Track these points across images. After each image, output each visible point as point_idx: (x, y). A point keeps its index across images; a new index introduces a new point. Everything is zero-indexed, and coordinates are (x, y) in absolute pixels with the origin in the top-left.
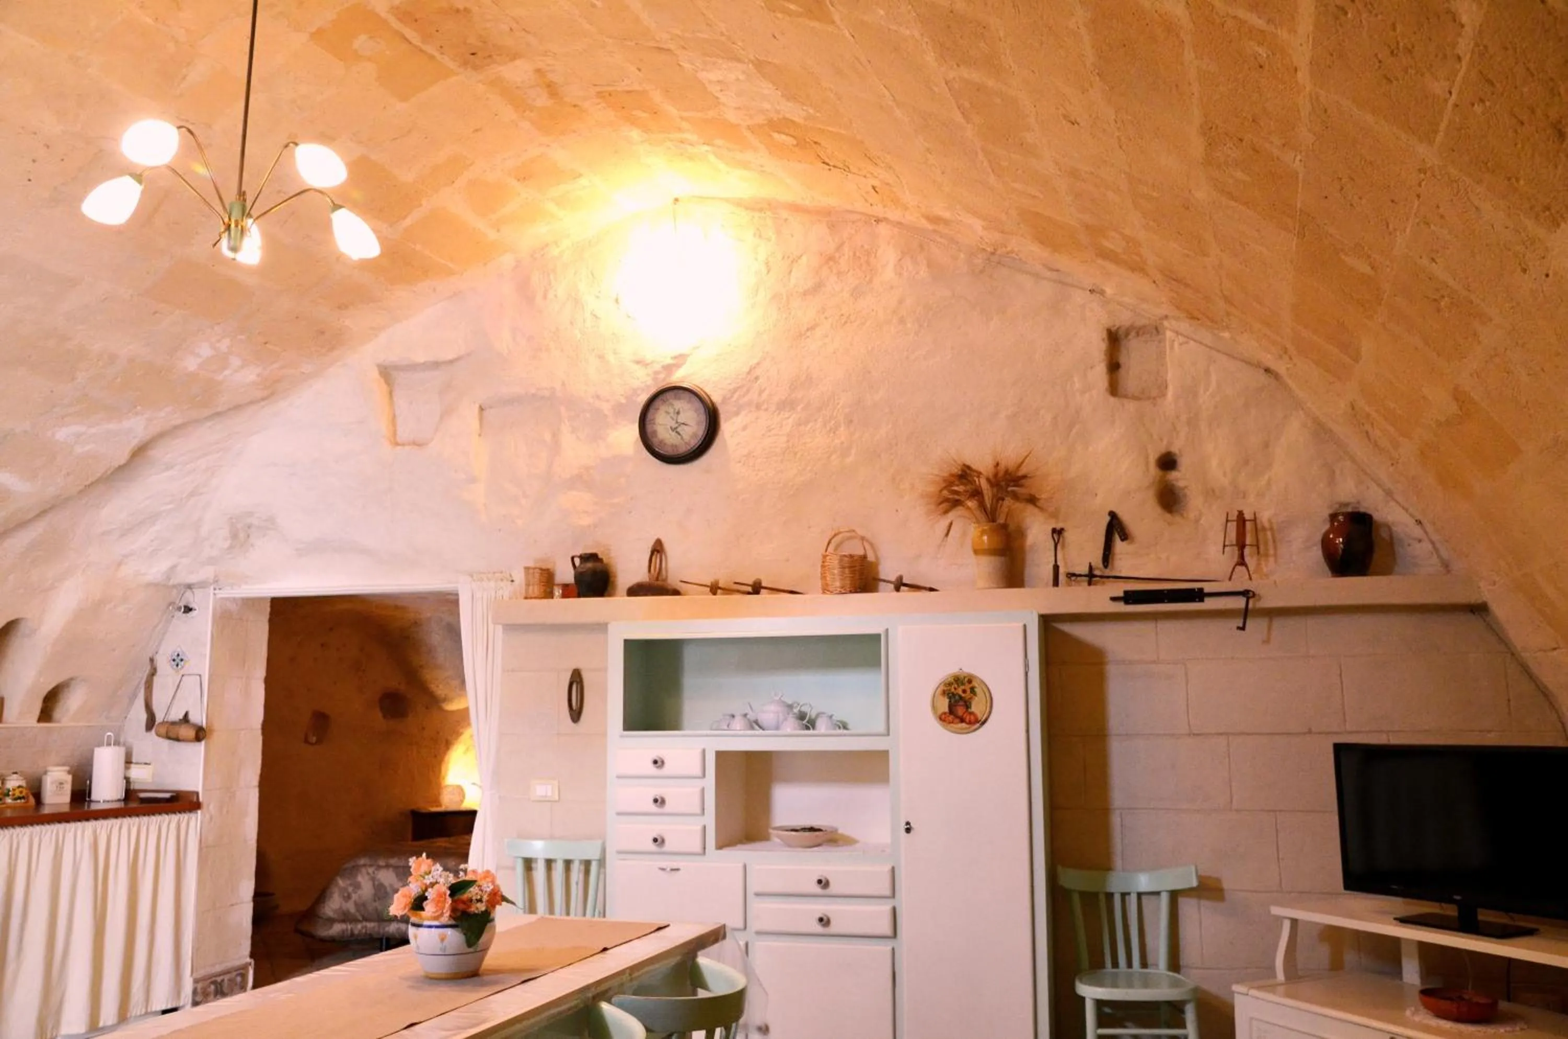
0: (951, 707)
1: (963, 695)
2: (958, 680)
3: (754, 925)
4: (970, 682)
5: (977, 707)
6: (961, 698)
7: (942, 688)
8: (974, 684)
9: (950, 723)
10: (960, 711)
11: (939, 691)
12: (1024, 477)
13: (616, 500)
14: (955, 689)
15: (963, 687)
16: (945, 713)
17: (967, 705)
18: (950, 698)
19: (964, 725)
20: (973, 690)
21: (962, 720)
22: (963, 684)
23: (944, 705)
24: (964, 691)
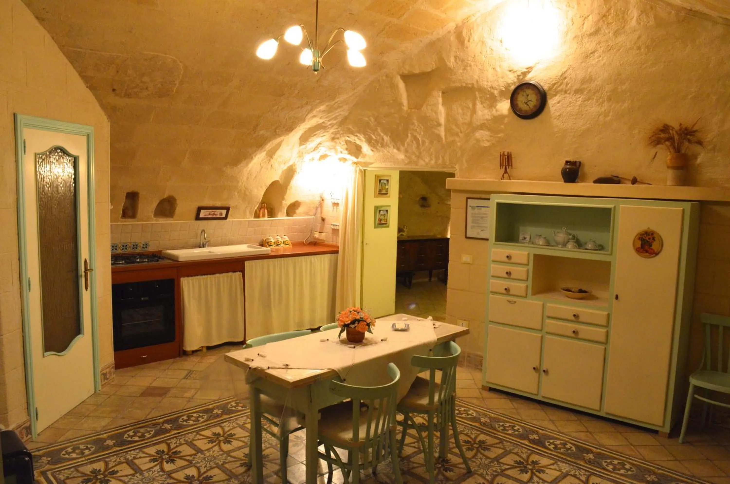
0: (642, 245)
1: (649, 240)
2: (647, 233)
3: (546, 329)
4: (652, 234)
5: (655, 246)
6: (647, 241)
7: (639, 236)
8: (655, 235)
9: (642, 252)
10: (646, 247)
11: (637, 237)
12: (695, 131)
13: (499, 135)
14: (645, 237)
15: (649, 237)
16: (639, 248)
17: (650, 245)
18: (642, 241)
19: (647, 254)
20: (654, 239)
21: (647, 252)
22: (649, 235)
23: (639, 244)
24: (649, 239)
